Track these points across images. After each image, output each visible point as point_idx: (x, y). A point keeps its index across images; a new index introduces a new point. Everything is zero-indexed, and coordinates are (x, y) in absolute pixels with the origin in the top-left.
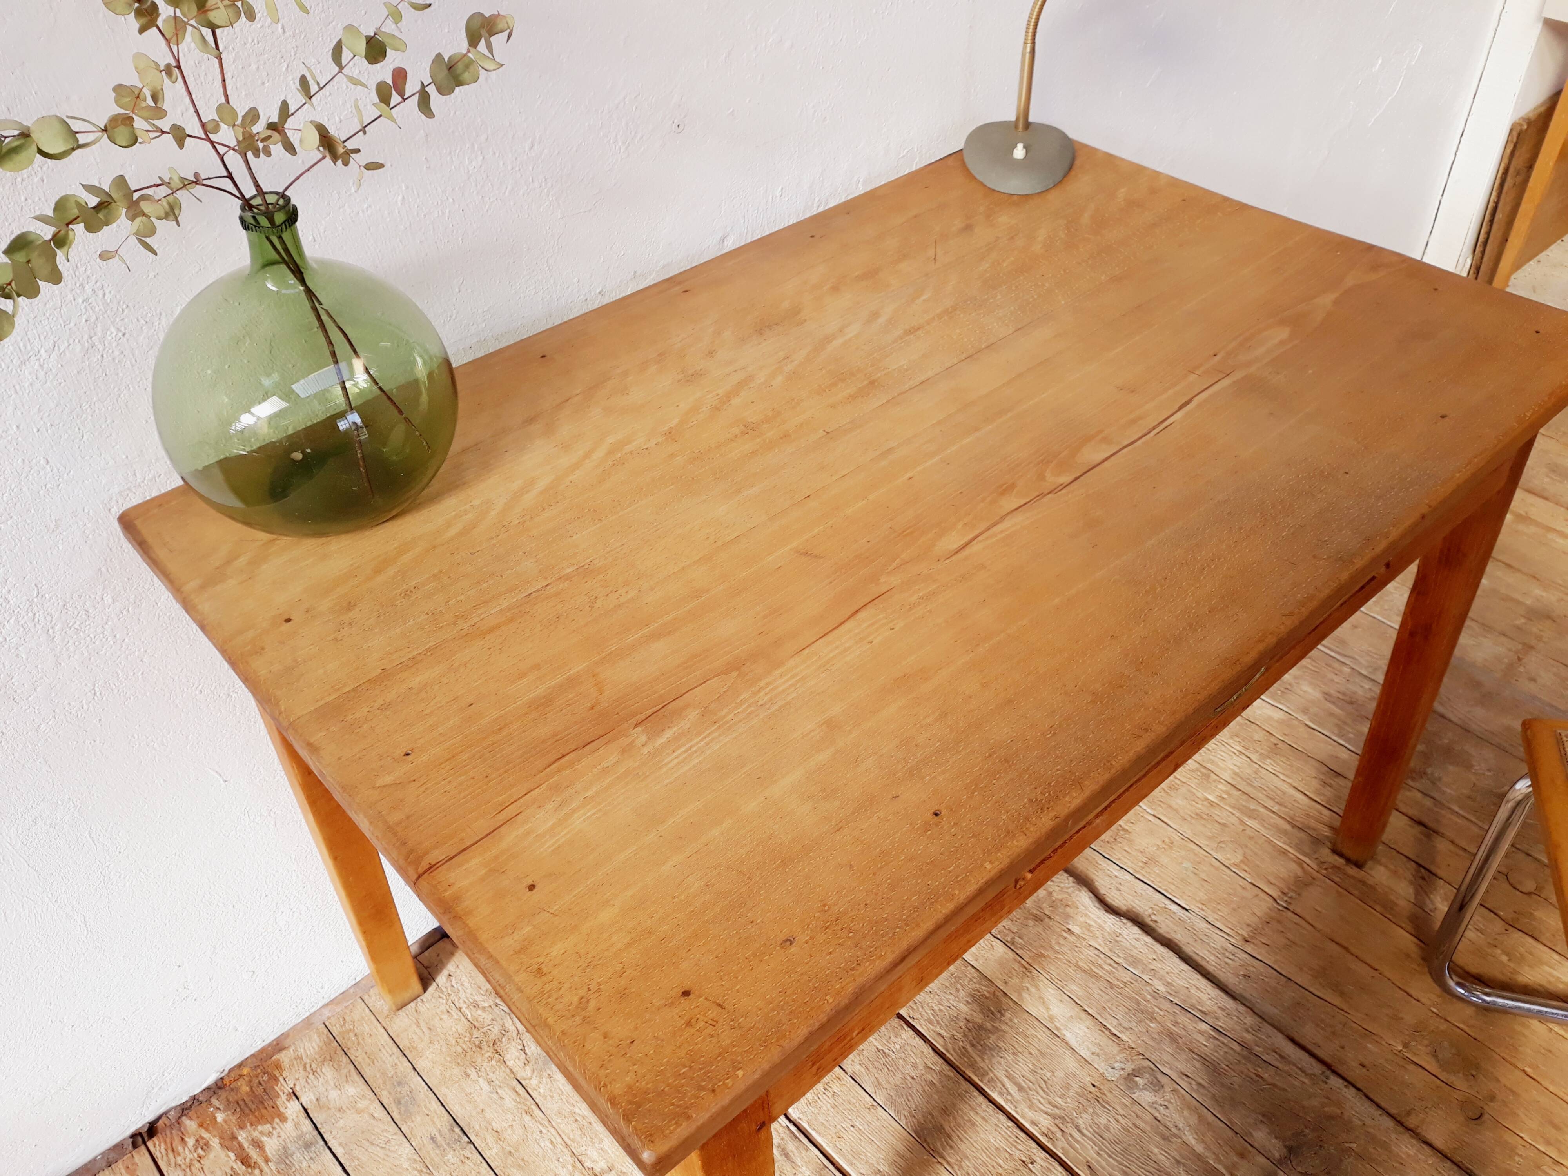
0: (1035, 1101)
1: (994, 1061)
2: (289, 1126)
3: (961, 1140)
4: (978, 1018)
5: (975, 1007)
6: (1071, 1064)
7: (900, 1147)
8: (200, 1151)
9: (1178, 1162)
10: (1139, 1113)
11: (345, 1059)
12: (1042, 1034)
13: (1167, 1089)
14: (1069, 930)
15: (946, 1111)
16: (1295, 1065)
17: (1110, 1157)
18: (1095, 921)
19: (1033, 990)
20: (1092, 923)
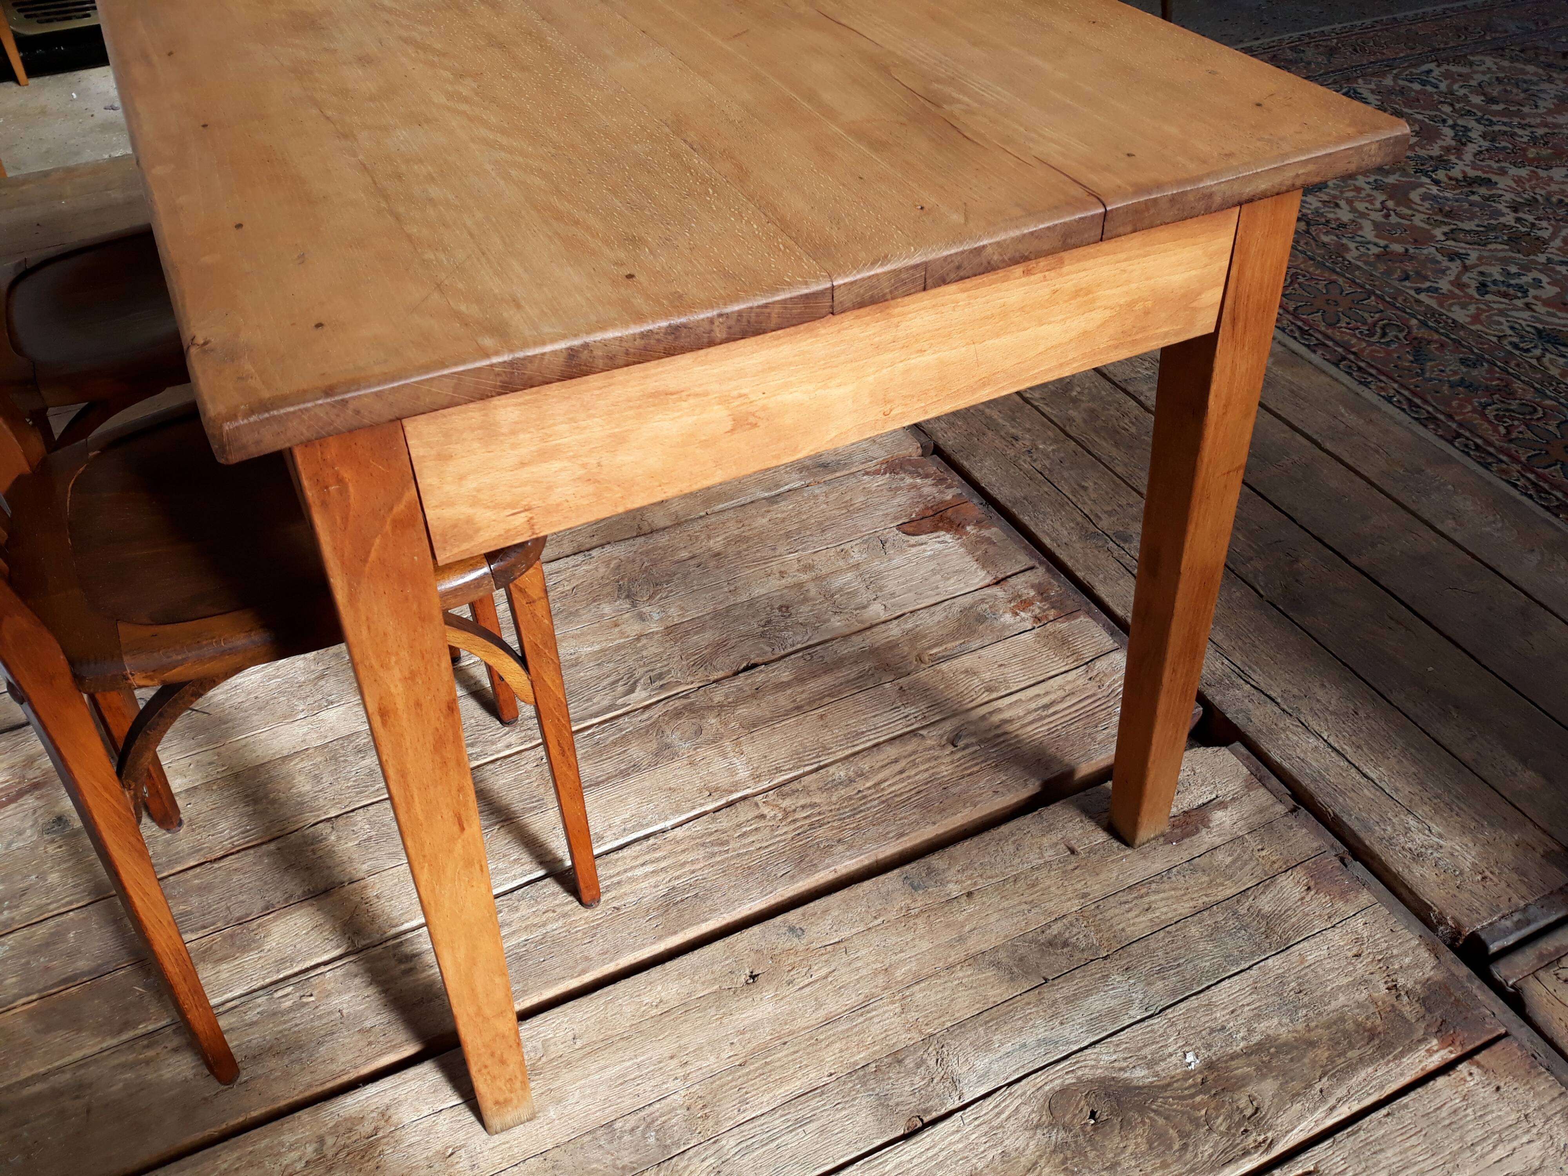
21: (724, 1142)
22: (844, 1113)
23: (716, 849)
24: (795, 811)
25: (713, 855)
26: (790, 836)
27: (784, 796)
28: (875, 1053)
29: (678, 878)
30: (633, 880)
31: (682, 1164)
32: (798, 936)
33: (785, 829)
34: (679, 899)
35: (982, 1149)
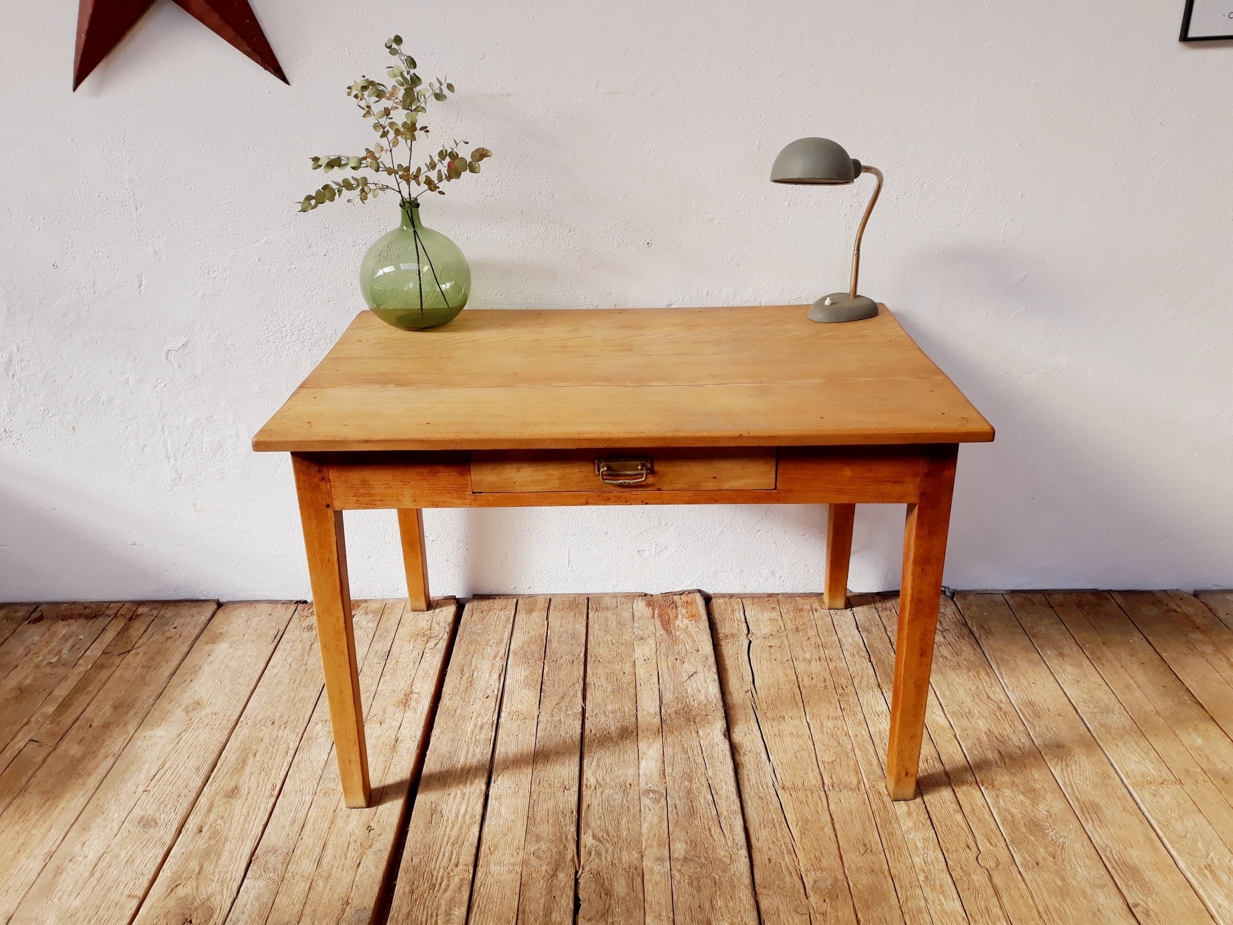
0: (598, 773)
1: (601, 751)
3: (551, 765)
4: (614, 735)
5: (619, 731)
6: (631, 772)
7: (525, 752)
8: (310, 615)
9: (629, 829)
10: (635, 805)
11: (380, 615)
12: (633, 756)
13: (660, 804)
14: (698, 732)
15: (557, 753)
17: (602, 808)
18: (713, 735)
19: (651, 740)
20: (711, 735)
21: (310, 796)
22: (283, 836)
23: (452, 840)
24: (448, 880)
25: (449, 838)
26: (435, 873)
27: (462, 880)
28: (295, 857)
29: (448, 820)
30: (460, 804)
31: (314, 782)
32: (375, 852)
33: (441, 873)
34: (434, 816)
35: (222, 875)
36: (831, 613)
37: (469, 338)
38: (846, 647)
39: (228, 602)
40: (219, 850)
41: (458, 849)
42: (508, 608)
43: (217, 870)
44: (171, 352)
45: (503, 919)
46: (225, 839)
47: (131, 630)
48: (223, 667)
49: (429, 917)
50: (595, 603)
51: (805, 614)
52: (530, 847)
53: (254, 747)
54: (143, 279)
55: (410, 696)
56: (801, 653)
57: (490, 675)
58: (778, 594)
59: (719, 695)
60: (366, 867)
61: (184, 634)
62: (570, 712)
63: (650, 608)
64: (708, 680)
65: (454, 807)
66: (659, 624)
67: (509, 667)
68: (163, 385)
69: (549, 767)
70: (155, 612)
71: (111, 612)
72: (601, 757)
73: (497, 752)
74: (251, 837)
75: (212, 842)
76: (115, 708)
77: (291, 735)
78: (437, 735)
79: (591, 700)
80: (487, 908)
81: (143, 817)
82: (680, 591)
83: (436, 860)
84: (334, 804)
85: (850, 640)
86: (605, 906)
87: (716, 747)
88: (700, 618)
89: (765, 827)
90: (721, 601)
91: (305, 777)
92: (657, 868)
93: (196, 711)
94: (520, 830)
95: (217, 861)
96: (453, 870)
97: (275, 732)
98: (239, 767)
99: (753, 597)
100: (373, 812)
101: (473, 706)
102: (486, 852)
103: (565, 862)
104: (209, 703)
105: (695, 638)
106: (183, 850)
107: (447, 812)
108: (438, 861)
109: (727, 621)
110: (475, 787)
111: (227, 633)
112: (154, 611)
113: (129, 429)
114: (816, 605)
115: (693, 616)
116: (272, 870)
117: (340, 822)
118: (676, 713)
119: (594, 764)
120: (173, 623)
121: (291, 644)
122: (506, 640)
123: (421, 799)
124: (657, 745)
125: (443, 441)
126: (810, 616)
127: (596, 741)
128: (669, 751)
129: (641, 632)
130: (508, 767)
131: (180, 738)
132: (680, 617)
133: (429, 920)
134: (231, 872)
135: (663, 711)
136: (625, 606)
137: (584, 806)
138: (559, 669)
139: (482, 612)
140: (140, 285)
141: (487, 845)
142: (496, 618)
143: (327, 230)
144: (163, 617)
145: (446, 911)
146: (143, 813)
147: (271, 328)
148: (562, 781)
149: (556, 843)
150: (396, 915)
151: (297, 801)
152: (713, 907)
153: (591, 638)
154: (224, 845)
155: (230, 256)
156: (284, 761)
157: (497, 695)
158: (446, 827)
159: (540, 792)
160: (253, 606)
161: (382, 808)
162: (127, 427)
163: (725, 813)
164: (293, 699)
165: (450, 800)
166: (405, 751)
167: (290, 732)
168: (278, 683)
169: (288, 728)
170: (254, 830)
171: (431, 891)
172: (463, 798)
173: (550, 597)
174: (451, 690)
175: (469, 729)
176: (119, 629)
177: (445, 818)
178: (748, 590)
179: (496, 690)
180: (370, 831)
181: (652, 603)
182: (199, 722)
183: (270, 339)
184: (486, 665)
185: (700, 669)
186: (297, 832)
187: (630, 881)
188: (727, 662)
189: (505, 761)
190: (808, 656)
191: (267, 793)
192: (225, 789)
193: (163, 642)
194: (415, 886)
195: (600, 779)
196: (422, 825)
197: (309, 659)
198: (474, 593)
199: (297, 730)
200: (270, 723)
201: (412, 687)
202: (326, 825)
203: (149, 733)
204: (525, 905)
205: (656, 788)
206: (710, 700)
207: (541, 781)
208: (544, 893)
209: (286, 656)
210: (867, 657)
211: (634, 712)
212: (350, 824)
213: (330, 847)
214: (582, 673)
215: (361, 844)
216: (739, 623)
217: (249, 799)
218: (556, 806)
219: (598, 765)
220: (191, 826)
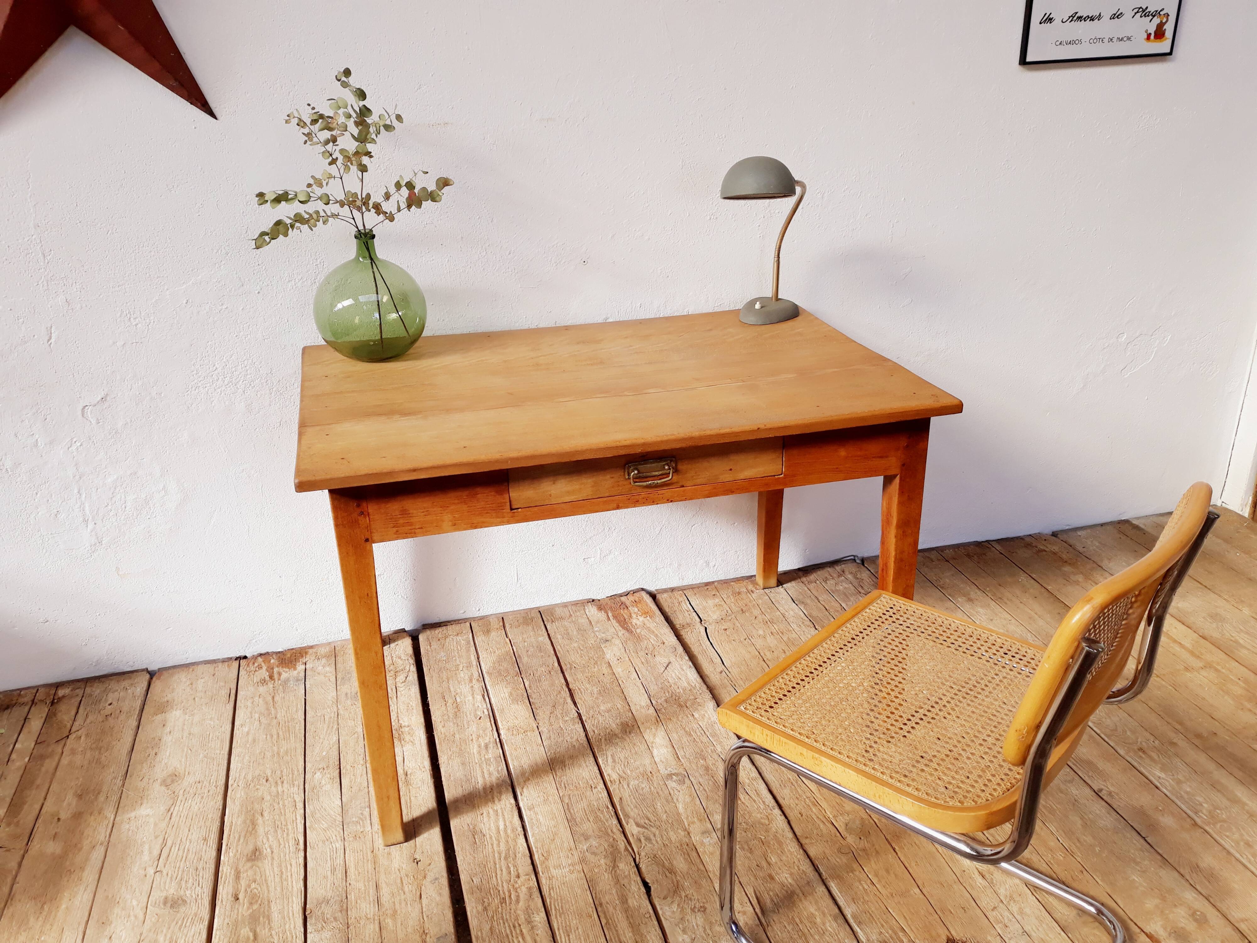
0: (618, 768)
1: (611, 748)
2: (296, 672)
3: (569, 769)
4: (617, 731)
5: (620, 727)
6: (647, 761)
7: (539, 762)
8: (257, 669)
9: (666, 812)
10: (663, 789)
11: (334, 659)
12: (643, 747)
13: (686, 785)
14: (693, 715)
15: (571, 757)
16: (761, 799)
17: (634, 798)
18: (709, 715)
19: (653, 730)
20: (707, 716)
36: (767, 592)
37: (437, 364)
38: (791, 620)
39: (159, 669)
40: (266, 913)
41: (512, 862)
42: (464, 632)
43: (273, 932)
44: (87, 407)
45: (584, 915)
46: (269, 902)
47: (59, 714)
48: (186, 734)
49: (512, 929)
50: (549, 616)
51: (744, 596)
52: (581, 846)
53: (257, 807)
54: (53, 332)
55: (401, 730)
56: (754, 631)
57: (473, 698)
58: (713, 582)
59: (699, 680)
60: (429, 897)
61: (125, 709)
62: (567, 719)
63: (603, 612)
64: (684, 668)
65: (492, 825)
66: (617, 624)
67: (488, 687)
68: (79, 444)
69: (568, 771)
70: (80, 692)
71: (28, 699)
72: (613, 753)
73: (511, 767)
74: (295, 893)
75: (255, 907)
76: (80, 797)
77: (292, 789)
78: (446, 762)
79: (582, 703)
80: (564, 909)
81: (166, 898)
82: (625, 592)
83: (496, 877)
84: (369, 844)
85: (791, 613)
86: (673, 883)
87: (715, 725)
88: (654, 614)
89: (785, 786)
90: (665, 595)
91: (326, 825)
92: (706, 841)
93: (176, 784)
94: (565, 833)
95: (269, 924)
96: (516, 882)
97: (273, 788)
98: (250, 829)
99: (692, 587)
100: (413, 845)
101: (470, 729)
102: (541, 859)
103: (619, 852)
104: (187, 773)
105: (656, 632)
106: (227, 921)
107: (487, 831)
108: (498, 877)
109: (678, 613)
110: (504, 803)
111: (174, 701)
112: (77, 691)
113: (38, 495)
114: (750, 587)
115: (646, 613)
116: (332, 919)
117: (383, 861)
118: (666, 701)
119: (610, 760)
120: (106, 700)
121: (250, 701)
122: (475, 662)
123: (455, 824)
124: (661, 733)
125: (490, 462)
126: (749, 597)
127: (603, 740)
128: (674, 736)
129: (603, 635)
130: (529, 779)
131: (170, 813)
132: (634, 616)
133: (513, 931)
134: (290, 930)
135: (653, 702)
136: (578, 614)
137: (616, 800)
138: (540, 681)
139: (439, 640)
140: (50, 338)
141: (540, 852)
142: (455, 643)
143: (261, 266)
144: (91, 695)
145: (526, 919)
146: (164, 894)
147: (200, 373)
148: (586, 781)
149: (605, 838)
150: (479, 934)
151: (328, 850)
152: (769, 864)
153: (558, 648)
154: (269, 907)
155: (153, 301)
156: (296, 815)
157: (489, 714)
158: (492, 845)
159: (570, 795)
160: (191, 669)
161: (419, 840)
162: (37, 494)
163: (747, 781)
164: (278, 754)
165: (485, 820)
166: (420, 783)
167: (290, 786)
168: (254, 741)
169: (285, 782)
170: (294, 886)
171: (504, 905)
172: (497, 815)
173: (501, 616)
174: (440, 717)
175: (475, 751)
176: (44, 715)
177: (488, 836)
178: (686, 582)
179: (486, 711)
180: (417, 863)
181: (602, 607)
182: (185, 793)
183: (200, 384)
184: (465, 689)
185: (672, 659)
186: (342, 879)
187: (686, 856)
188: (693, 650)
189: (523, 774)
190: (761, 632)
191: (292, 849)
192: (245, 854)
193: (103, 721)
194: (486, 904)
195: (621, 773)
196: (468, 848)
197: (277, 712)
198: (422, 624)
199: (296, 783)
200: (264, 781)
201: (400, 722)
202: (370, 866)
203: (133, 815)
204: (600, 898)
205: (676, 771)
206: (693, 685)
207: (566, 785)
208: (612, 883)
209: (251, 713)
210: (812, 626)
211: (628, 707)
212: (394, 861)
213: (383, 885)
214: (563, 681)
215: (414, 877)
216: (689, 613)
217: (276, 858)
218: (589, 805)
219: (614, 761)
220: (224, 896)
